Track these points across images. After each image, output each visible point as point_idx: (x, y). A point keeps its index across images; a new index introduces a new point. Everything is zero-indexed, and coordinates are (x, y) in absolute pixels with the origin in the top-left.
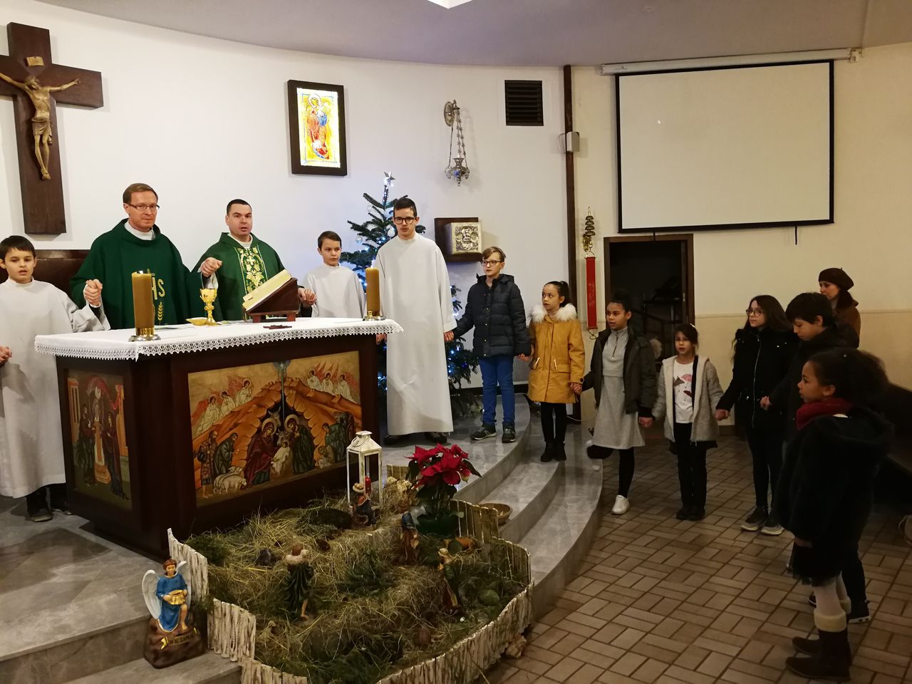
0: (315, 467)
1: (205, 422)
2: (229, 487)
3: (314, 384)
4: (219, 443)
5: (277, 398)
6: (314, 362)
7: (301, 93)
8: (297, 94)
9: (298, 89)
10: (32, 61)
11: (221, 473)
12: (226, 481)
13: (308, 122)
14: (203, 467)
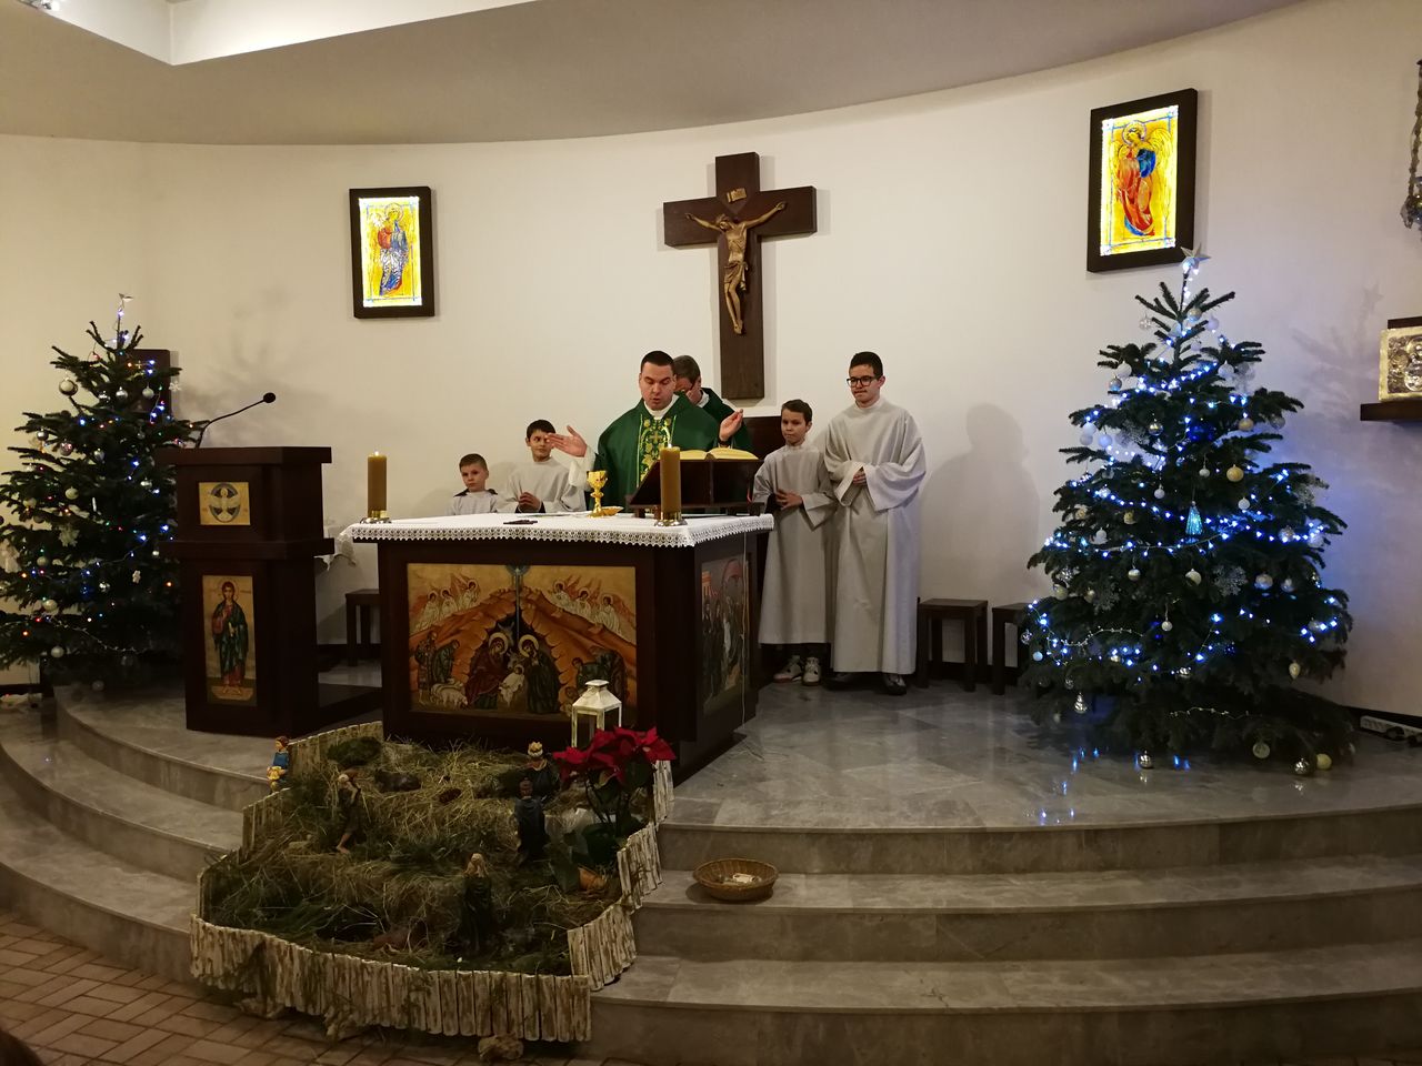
0: (559, 712)
1: (424, 620)
2: (448, 701)
3: (562, 601)
4: (438, 647)
5: (511, 611)
6: (564, 572)
7: (1111, 127)
8: (1102, 132)
9: (1105, 122)
10: (733, 195)
11: (439, 682)
12: (445, 693)
13: (1118, 176)
14: (420, 669)
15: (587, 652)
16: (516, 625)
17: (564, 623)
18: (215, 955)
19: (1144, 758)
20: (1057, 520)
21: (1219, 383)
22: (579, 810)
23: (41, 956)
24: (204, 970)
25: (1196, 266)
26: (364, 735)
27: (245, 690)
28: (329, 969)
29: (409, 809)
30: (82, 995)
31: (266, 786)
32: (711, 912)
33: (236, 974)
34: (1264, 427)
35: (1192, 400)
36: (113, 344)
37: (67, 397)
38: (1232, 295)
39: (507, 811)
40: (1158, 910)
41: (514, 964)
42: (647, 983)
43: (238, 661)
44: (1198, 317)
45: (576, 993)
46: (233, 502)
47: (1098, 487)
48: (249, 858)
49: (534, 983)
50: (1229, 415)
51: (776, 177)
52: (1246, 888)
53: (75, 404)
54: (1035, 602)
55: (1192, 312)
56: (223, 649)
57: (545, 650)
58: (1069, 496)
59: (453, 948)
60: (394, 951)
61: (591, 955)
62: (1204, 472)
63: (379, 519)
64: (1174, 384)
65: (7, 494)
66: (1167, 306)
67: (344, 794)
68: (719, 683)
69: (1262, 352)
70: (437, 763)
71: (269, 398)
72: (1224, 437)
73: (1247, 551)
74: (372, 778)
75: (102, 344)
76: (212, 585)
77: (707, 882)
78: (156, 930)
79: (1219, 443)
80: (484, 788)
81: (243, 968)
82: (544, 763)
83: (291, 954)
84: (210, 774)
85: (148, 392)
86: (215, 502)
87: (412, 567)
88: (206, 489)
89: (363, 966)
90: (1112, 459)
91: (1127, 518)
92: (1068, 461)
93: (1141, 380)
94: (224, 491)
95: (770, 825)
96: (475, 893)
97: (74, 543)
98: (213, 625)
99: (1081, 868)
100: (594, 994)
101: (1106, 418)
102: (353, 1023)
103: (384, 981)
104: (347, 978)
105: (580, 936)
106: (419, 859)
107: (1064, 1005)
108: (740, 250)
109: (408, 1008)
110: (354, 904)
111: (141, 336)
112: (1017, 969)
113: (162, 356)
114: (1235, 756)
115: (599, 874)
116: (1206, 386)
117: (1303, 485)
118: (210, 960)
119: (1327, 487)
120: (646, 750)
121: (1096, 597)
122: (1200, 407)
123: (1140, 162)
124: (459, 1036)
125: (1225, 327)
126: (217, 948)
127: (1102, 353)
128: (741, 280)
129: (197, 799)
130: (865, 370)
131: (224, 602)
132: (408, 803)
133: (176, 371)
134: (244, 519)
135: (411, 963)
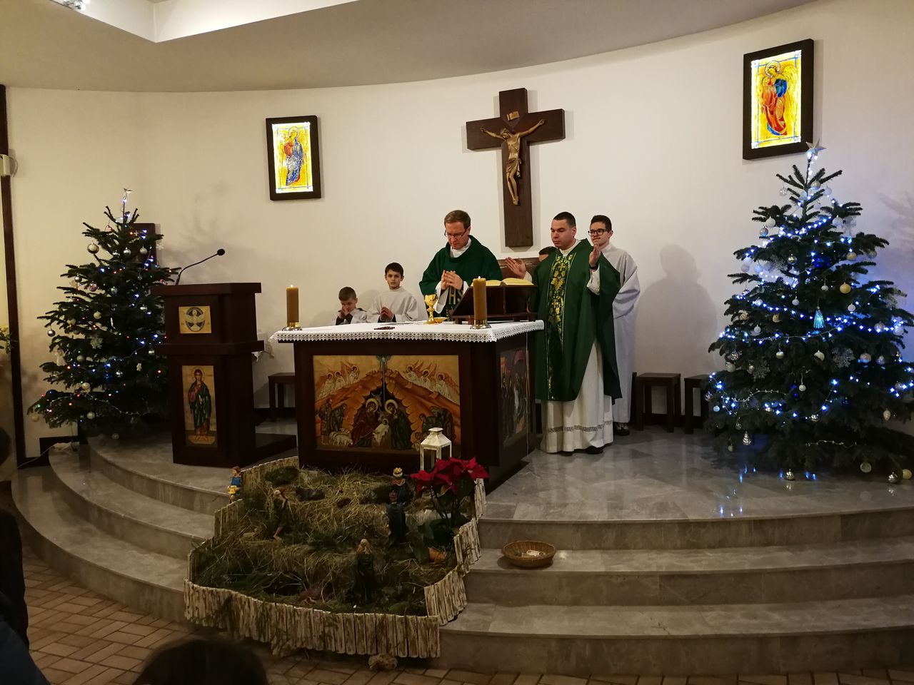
0: (411, 448)
1: (324, 392)
2: (340, 442)
3: (412, 378)
4: (333, 408)
5: (380, 385)
6: (413, 359)
7: (757, 65)
8: (751, 69)
9: (753, 62)
10: (511, 116)
11: (334, 430)
12: (338, 438)
13: (762, 97)
14: (322, 422)
15: (429, 410)
16: (383, 393)
17: (413, 392)
18: (201, 604)
19: (789, 474)
20: (728, 320)
21: (832, 230)
22: (426, 511)
23: (89, 607)
24: (193, 615)
25: (816, 154)
26: (287, 465)
27: (210, 438)
28: (273, 613)
29: (318, 512)
30: (117, 631)
31: (226, 498)
32: (513, 575)
33: (214, 617)
34: (863, 258)
35: (816, 241)
36: (121, 220)
37: (92, 255)
38: (840, 172)
39: (381, 512)
40: (804, 571)
41: (390, 609)
42: (476, 620)
43: (205, 419)
44: (818, 187)
45: (431, 627)
46: (200, 319)
47: (754, 299)
48: (219, 544)
49: (404, 621)
50: (841, 250)
51: (540, 103)
52: (860, 556)
53: (98, 259)
54: (714, 374)
55: (815, 184)
56: (196, 412)
57: (402, 409)
58: (735, 305)
59: (350, 599)
60: (313, 601)
61: (439, 603)
62: (824, 288)
63: (294, 328)
64: (803, 231)
65: (57, 316)
66: (797, 180)
67: (277, 503)
68: (513, 428)
69: (861, 209)
70: (333, 482)
71: (221, 252)
72: (837, 264)
73: (854, 339)
74: (294, 492)
75: (114, 220)
76: (188, 371)
77: (511, 555)
78: (163, 589)
79: (834, 268)
80: (365, 498)
81: (219, 612)
82: (403, 481)
83: (250, 604)
84: (191, 491)
85: (143, 250)
86: (189, 319)
87: (316, 358)
88: (183, 311)
89: (295, 610)
90: (763, 280)
91: (775, 318)
92: (734, 282)
93: (782, 229)
94: (195, 312)
95: (549, 519)
96: (363, 564)
97: (99, 346)
98: (189, 396)
99: (752, 545)
100: (442, 628)
101: (759, 254)
102: (289, 647)
103: (308, 620)
104: (285, 617)
105: (432, 591)
106: (326, 543)
107: (744, 632)
108: (516, 151)
109: (323, 638)
110: (286, 572)
111: (138, 215)
112: (712, 610)
113: (151, 227)
114: (848, 471)
115: (441, 551)
116: (825, 231)
117: (890, 295)
118: (197, 608)
119: (906, 296)
120: (470, 472)
121: (754, 370)
122: (821, 245)
123: (777, 87)
124: (356, 655)
125: (836, 193)
126: (202, 600)
127: (754, 212)
128: (517, 170)
129: (183, 507)
130: (600, 225)
131: (196, 382)
132: (318, 508)
133: (160, 237)
134: (207, 330)
135: (325, 608)
